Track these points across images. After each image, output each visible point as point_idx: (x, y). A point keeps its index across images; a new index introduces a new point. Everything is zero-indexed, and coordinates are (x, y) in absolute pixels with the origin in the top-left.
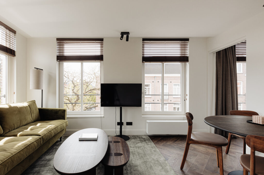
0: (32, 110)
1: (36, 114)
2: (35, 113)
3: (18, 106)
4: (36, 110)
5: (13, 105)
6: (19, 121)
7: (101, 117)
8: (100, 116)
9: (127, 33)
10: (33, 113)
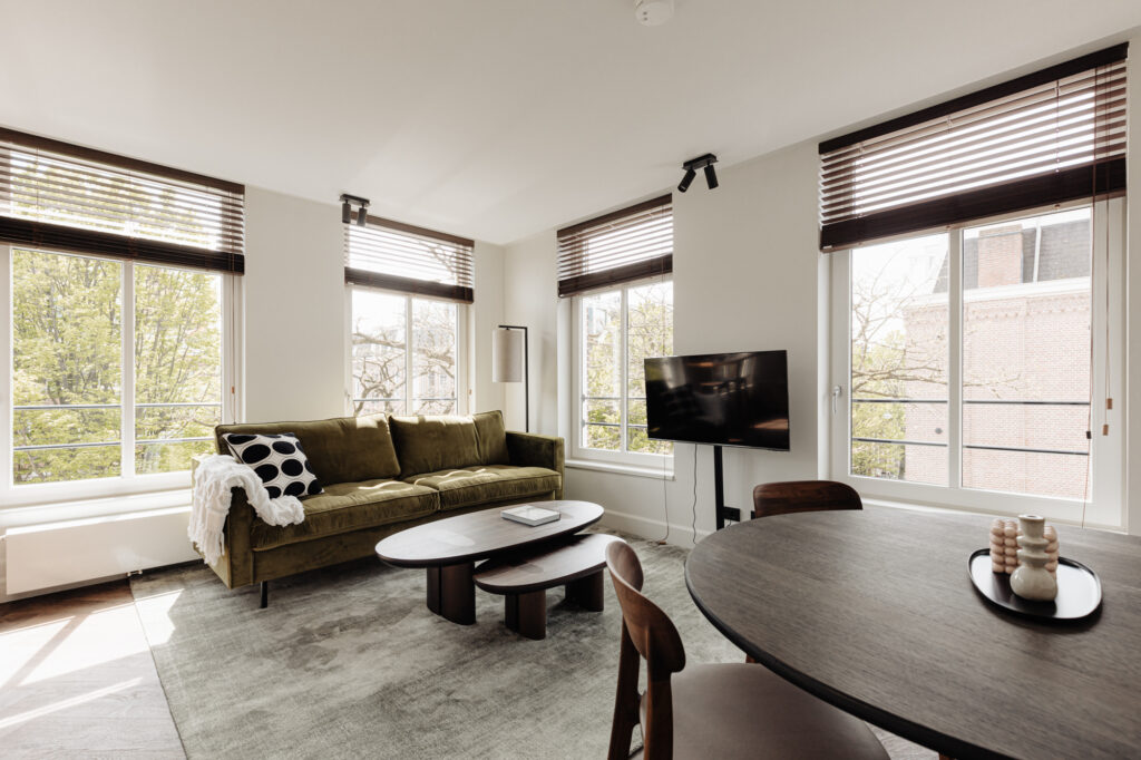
0: (482, 433)
1: (494, 446)
2: (490, 444)
3: (441, 421)
4: (495, 435)
5: (429, 418)
6: (440, 457)
7: (665, 479)
8: (661, 473)
9: (708, 159)
10: (484, 442)
